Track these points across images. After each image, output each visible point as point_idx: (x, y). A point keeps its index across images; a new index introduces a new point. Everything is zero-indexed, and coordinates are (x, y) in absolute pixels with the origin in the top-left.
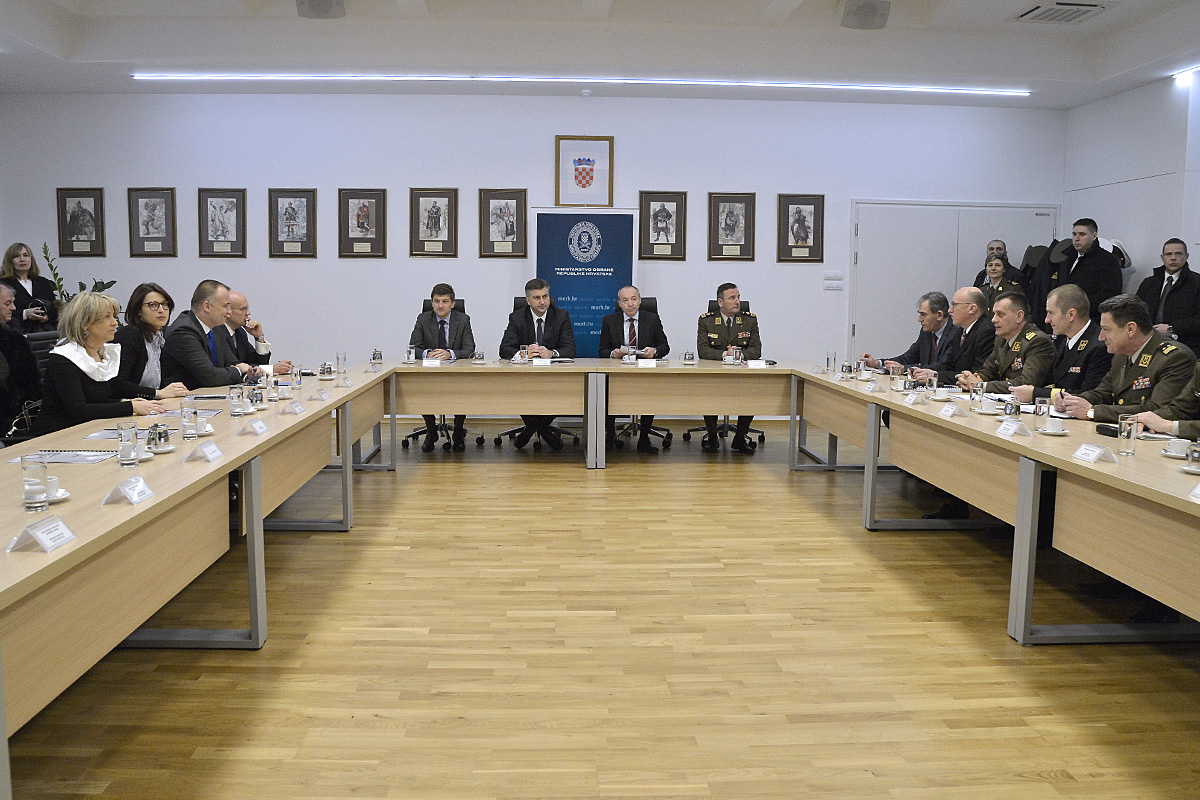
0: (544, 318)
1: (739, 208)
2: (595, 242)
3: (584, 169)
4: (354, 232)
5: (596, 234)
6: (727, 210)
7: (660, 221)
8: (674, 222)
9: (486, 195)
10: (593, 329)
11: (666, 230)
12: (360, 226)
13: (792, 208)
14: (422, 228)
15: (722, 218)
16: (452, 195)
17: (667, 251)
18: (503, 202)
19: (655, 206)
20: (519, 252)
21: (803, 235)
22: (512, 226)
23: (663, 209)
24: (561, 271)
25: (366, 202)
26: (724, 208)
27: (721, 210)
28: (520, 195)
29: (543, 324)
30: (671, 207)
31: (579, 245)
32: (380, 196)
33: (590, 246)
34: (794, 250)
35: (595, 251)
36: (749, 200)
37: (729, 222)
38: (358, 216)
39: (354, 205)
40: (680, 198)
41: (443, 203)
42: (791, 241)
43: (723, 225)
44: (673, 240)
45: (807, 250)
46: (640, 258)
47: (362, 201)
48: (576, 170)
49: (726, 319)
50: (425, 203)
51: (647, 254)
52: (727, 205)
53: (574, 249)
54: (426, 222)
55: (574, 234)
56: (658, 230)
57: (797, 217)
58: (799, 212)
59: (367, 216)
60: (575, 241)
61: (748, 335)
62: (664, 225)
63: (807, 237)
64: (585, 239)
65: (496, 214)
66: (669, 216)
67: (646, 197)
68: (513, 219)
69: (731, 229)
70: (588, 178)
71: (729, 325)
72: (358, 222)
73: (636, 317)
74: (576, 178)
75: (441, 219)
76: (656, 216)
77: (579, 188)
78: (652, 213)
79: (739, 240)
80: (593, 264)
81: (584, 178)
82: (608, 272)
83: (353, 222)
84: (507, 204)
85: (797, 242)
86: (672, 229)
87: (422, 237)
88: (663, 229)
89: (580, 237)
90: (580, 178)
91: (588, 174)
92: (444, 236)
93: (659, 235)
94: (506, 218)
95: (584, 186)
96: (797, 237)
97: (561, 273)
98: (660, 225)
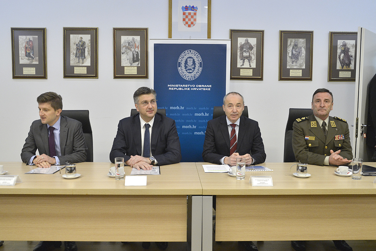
0: (151, 123)
1: (302, 42)
2: (197, 65)
3: (190, 14)
4: (23, 60)
5: (198, 59)
6: (293, 44)
7: (245, 51)
8: (255, 52)
9: (118, 32)
10: (197, 130)
11: (249, 58)
12: (28, 55)
13: (340, 43)
14: (72, 57)
15: (290, 49)
16: (94, 32)
17: (250, 73)
18: (130, 38)
19: (241, 41)
20: (142, 74)
21: (347, 62)
22: (137, 55)
23: (247, 43)
24: (172, 87)
25: (31, 37)
26: (291, 42)
27: (289, 44)
28: (143, 33)
29: (150, 129)
30: (253, 41)
31: (186, 67)
32: (42, 32)
33: (194, 68)
34: (340, 72)
35: (197, 72)
36: (308, 36)
37: (294, 52)
38: (26, 48)
39: (23, 39)
40: (260, 35)
41: (87, 38)
42: (339, 66)
43: (290, 55)
44: (254, 65)
45: (350, 72)
46: (231, 78)
47: (28, 37)
48: (184, 14)
49: (321, 122)
50: (74, 39)
51: (236, 76)
52: (293, 40)
53: (182, 70)
54: (75, 52)
55: (182, 59)
56: (243, 58)
57: (343, 48)
58: (344, 45)
59: (32, 49)
60: (183, 65)
61: (342, 138)
62: (248, 54)
63: (350, 63)
64: (190, 63)
65: (125, 46)
66: (251, 48)
67: (234, 34)
68: (138, 50)
69: (295, 57)
70: (192, 20)
71: (324, 129)
72: (26, 52)
73: (238, 123)
74: (184, 20)
75: (86, 50)
76: (242, 47)
77: (186, 28)
78: (239, 46)
79: (301, 65)
80: (196, 81)
81: (189, 20)
82: (207, 88)
83: (22, 52)
84: (133, 39)
85: (343, 67)
86: (254, 57)
87: (72, 63)
88: (247, 57)
89: (186, 62)
90: (187, 20)
91: (192, 17)
92: (88, 62)
93: (244, 62)
94: (133, 50)
95: (189, 26)
96: (343, 63)
97: (172, 89)
98: (245, 54)
